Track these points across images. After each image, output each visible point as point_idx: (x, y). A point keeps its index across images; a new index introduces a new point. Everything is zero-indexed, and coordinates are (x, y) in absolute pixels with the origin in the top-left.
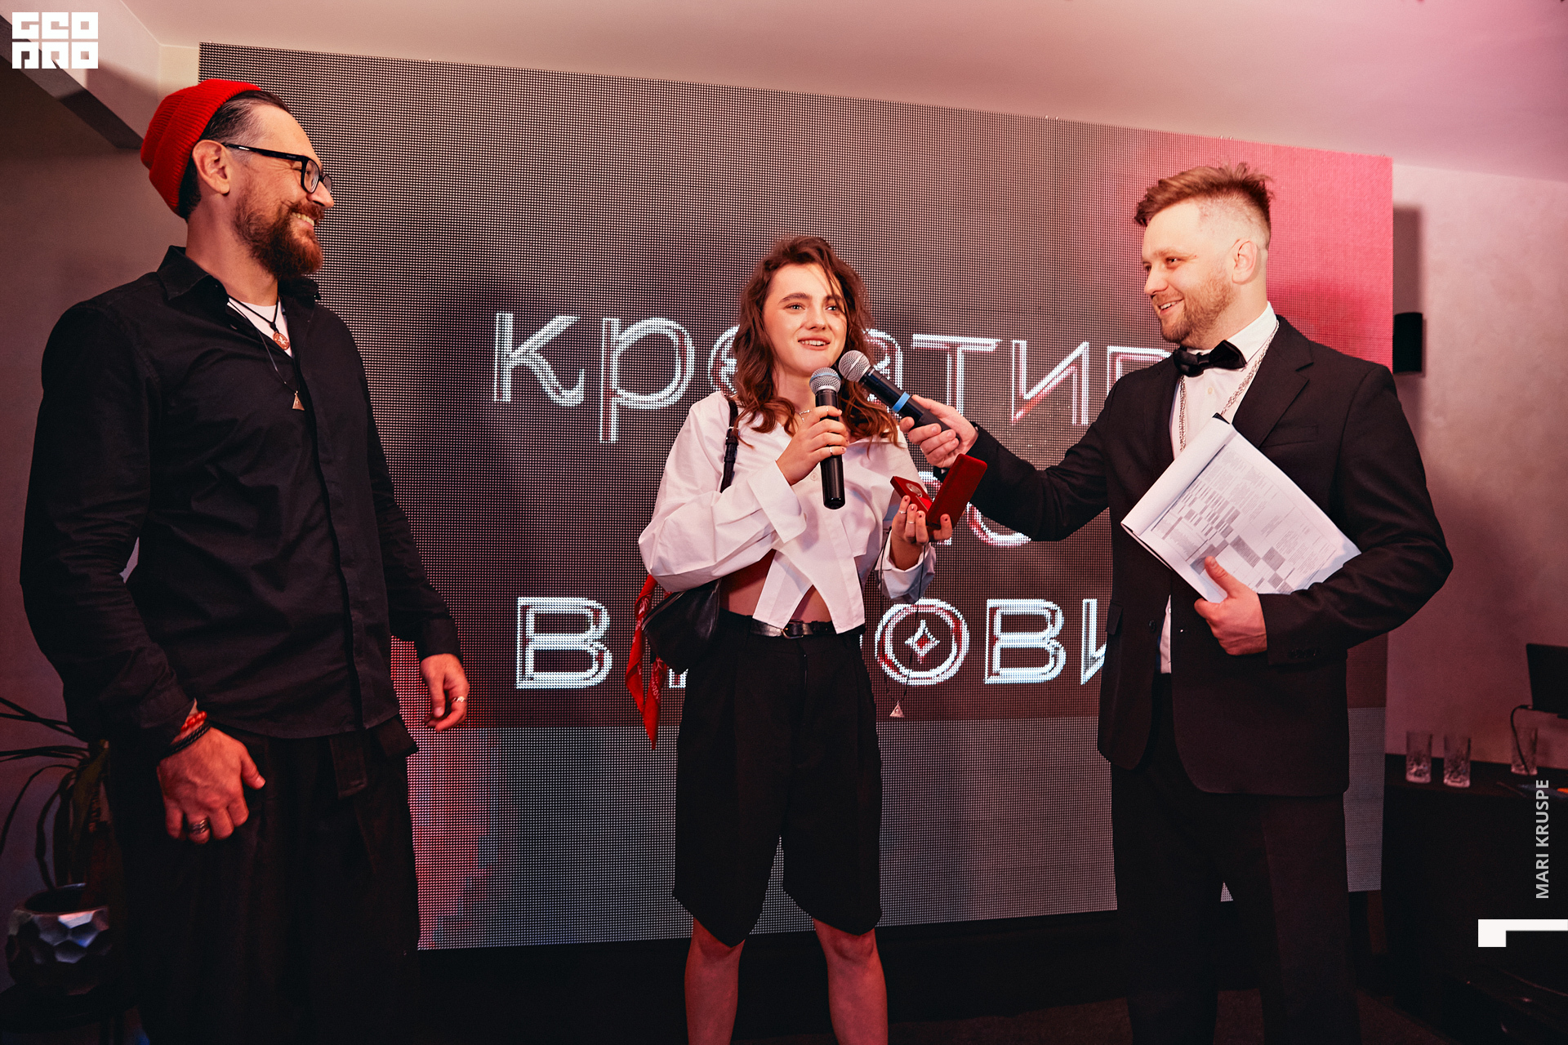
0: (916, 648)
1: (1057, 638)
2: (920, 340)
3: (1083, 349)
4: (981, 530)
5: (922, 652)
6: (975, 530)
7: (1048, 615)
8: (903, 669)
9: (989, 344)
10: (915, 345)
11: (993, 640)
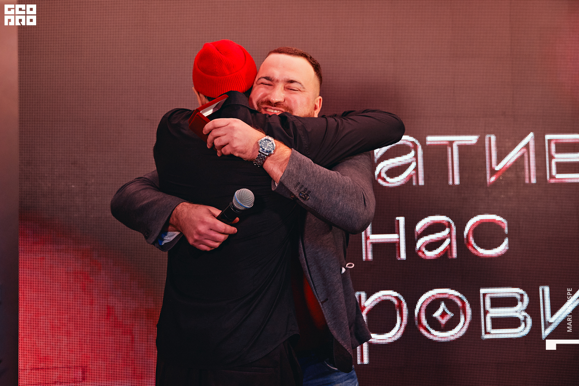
0: (440, 319)
1: (526, 311)
2: (431, 139)
3: (530, 138)
4: (474, 248)
5: (443, 321)
6: (470, 248)
7: (518, 297)
8: (433, 331)
9: (472, 139)
10: (428, 143)
11: (486, 312)
